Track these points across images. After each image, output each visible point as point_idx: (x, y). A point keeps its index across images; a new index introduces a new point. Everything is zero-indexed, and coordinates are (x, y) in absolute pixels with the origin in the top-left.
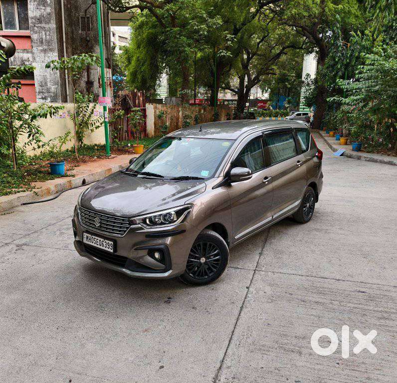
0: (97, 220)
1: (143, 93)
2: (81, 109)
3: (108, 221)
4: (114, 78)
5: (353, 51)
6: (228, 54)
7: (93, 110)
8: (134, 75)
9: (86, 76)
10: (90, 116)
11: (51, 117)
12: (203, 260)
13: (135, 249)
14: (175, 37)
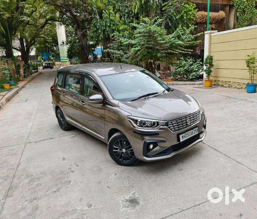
5: (106, 22)
6: (28, 19)
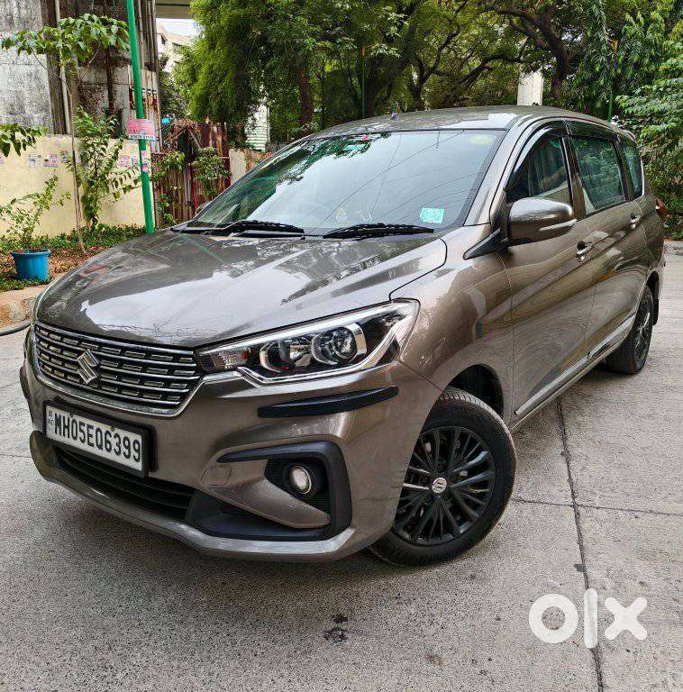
0: (87, 360)
1: (223, 128)
2: (91, 149)
3: (122, 363)
4: (166, 121)
6: (391, 52)
7: (116, 152)
8: (204, 101)
9: (106, 98)
10: (111, 164)
11: (19, 154)
12: (440, 485)
13: (222, 460)
14: (286, 18)
